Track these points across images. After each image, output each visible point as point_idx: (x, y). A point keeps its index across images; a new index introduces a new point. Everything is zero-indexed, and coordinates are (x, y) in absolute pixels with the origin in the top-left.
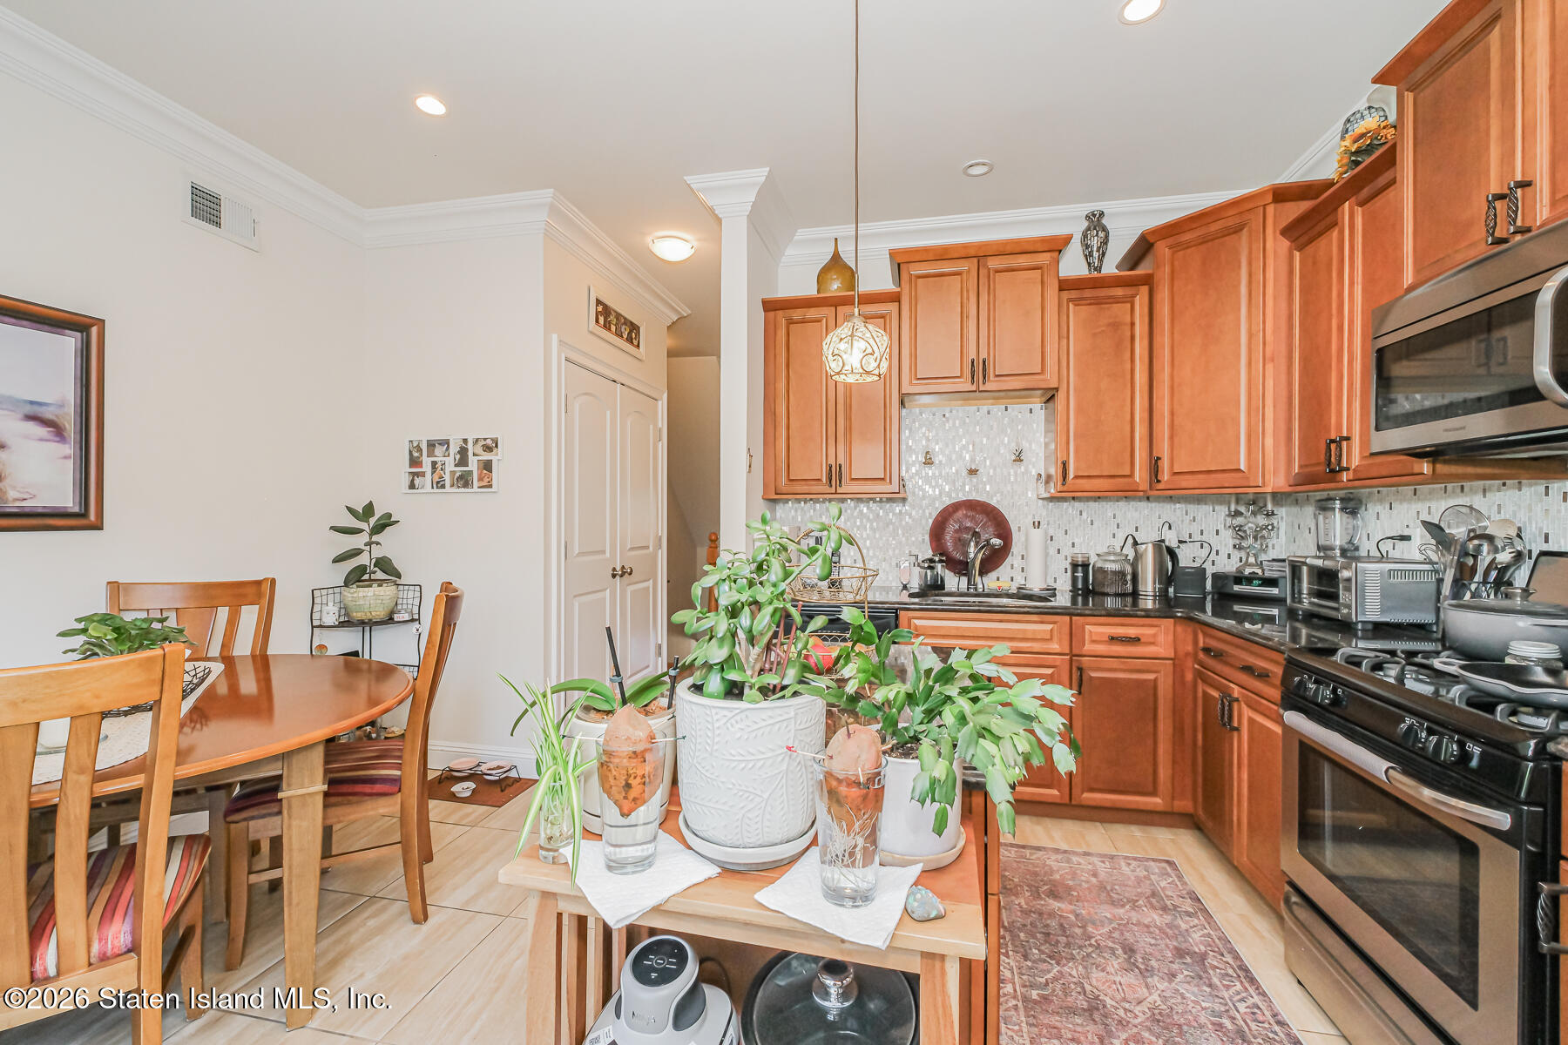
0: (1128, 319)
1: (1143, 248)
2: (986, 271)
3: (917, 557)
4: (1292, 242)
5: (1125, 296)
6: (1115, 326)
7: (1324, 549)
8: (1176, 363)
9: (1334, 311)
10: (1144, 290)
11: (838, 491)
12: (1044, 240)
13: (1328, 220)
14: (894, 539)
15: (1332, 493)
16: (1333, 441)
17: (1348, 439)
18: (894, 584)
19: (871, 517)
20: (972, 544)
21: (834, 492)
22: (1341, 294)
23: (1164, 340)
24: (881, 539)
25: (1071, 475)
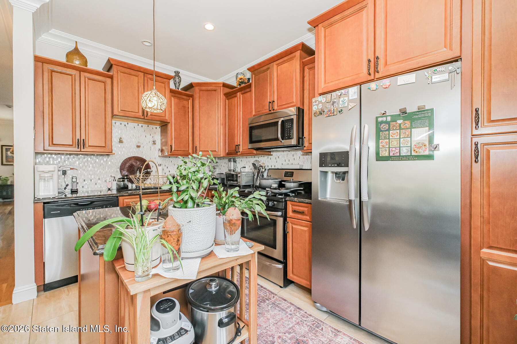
0: (187, 106)
1: (191, 86)
2: (147, 78)
3: (114, 177)
4: (226, 97)
5: (186, 99)
6: (184, 107)
7: (230, 170)
8: (201, 121)
9: (236, 116)
10: (191, 98)
11: (82, 150)
12: (166, 75)
13: (235, 95)
14: (104, 171)
15: (231, 158)
16: (237, 145)
17: (239, 145)
18: (104, 189)
19: (93, 162)
20: (138, 172)
21: (80, 151)
22: (237, 113)
23: (197, 114)
24: (98, 171)
25: (173, 149)
